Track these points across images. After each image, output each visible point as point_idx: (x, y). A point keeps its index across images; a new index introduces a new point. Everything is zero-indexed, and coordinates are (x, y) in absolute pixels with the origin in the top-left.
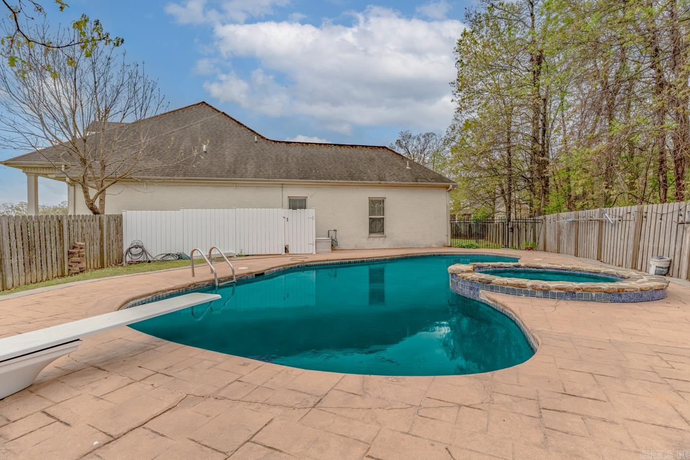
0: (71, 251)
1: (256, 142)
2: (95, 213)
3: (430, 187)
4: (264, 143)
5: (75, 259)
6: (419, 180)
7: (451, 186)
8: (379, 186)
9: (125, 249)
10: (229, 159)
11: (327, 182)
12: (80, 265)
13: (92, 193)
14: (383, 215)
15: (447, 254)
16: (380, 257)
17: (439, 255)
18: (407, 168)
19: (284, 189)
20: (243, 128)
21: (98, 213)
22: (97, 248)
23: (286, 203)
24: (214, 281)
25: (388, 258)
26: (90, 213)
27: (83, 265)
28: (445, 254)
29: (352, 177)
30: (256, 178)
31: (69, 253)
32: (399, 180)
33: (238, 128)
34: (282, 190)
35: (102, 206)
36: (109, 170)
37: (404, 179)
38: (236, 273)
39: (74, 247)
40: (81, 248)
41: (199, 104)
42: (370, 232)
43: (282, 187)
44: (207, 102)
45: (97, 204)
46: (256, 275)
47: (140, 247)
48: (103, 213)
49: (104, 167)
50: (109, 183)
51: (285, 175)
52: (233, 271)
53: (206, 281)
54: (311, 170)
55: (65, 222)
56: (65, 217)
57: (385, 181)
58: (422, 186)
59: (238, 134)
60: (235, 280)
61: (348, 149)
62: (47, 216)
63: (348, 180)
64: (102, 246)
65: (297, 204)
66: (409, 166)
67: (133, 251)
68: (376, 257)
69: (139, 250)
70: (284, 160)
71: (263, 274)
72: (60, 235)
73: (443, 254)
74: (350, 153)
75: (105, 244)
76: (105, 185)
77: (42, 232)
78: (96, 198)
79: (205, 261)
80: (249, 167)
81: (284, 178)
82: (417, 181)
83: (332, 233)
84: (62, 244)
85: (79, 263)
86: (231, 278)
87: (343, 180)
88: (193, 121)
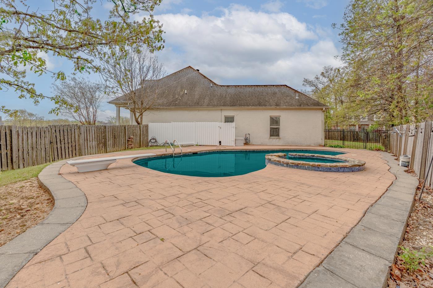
0: (129, 140)
1: (212, 87)
2: (138, 124)
3: (310, 109)
4: (215, 86)
5: (130, 143)
6: (302, 105)
7: (324, 109)
8: (276, 109)
9: (149, 140)
10: (197, 97)
11: (244, 108)
12: (132, 146)
13: (138, 115)
14: (279, 126)
15: (311, 150)
16: (265, 149)
17: (306, 150)
18: (297, 98)
19: (222, 111)
20: (206, 79)
21: (139, 124)
22: (138, 139)
23: (223, 119)
24: (173, 154)
25: (270, 150)
26: (136, 124)
27: (133, 146)
28: (310, 150)
29: (260, 104)
30: (208, 106)
31: (128, 141)
32: (289, 106)
33: (204, 80)
34: (221, 112)
35: (141, 121)
36: (145, 104)
37: (293, 105)
38: (183, 152)
39: (130, 138)
40: (132, 139)
41: (187, 67)
42: (271, 136)
43: (221, 111)
44: (191, 66)
45: (139, 120)
46: (193, 153)
47: (155, 139)
48: (142, 124)
49: (142, 104)
50: (144, 110)
51: (223, 104)
52: (181, 151)
53: (169, 154)
54: (237, 101)
55: (127, 128)
56: (126, 126)
57: (279, 106)
58: (305, 109)
59: (203, 83)
60: (182, 154)
61: (262, 88)
62: (120, 126)
63: (257, 106)
64: (140, 138)
65: (229, 120)
66: (298, 97)
67: (152, 141)
68: (263, 149)
69: (154, 141)
70: (224, 96)
71: (197, 153)
72: (125, 133)
73: (309, 150)
74: (263, 90)
75: (141, 138)
76: (143, 111)
77: (119, 132)
78: (138, 117)
79: (179, 147)
80: (206, 101)
81: (222, 106)
82: (300, 106)
83: (248, 136)
84: (125, 137)
85: (131, 145)
86: (180, 153)
87: (254, 106)
88: (183, 77)
